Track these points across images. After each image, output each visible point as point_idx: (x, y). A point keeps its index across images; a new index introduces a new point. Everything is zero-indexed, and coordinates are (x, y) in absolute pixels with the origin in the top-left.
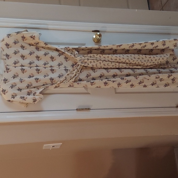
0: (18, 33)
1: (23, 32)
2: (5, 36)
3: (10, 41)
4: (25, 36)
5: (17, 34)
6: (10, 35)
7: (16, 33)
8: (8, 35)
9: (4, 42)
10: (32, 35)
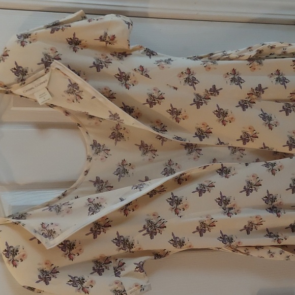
0: (55, 27)
1: (73, 25)
2: (12, 41)
3: (30, 57)
4: (79, 36)
5: (52, 32)
6: (27, 36)
7: (50, 30)
8: (22, 35)
9: (9, 63)
10: (106, 34)
